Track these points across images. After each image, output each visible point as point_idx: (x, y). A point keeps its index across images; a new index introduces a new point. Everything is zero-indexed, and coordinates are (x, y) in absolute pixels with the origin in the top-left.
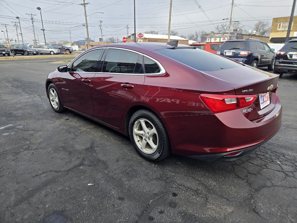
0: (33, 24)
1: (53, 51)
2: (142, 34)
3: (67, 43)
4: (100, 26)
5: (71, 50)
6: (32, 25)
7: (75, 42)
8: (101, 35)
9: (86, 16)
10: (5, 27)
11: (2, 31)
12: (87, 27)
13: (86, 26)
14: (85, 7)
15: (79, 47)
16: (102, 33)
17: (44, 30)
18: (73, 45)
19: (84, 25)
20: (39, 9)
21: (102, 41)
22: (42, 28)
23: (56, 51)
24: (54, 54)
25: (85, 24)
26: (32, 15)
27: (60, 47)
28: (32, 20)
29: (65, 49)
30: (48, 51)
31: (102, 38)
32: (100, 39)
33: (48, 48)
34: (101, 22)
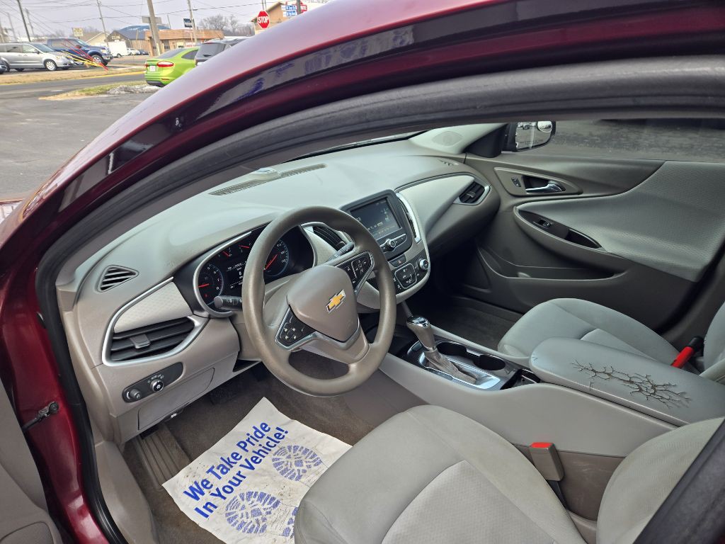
1: (51, 60)
3: (92, 34)
5: (105, 55)
7: (116, 33)
8: (188, 9)
15: (129, 45)
16: (189, 3)
18: (110, 39)
21: (191, 26)
24: (57, 69)
27: (73, 46)
29: (86, 51)
30: (40, 60)
31: (191, 16)
32: (186, 20)
33: (38, 53)
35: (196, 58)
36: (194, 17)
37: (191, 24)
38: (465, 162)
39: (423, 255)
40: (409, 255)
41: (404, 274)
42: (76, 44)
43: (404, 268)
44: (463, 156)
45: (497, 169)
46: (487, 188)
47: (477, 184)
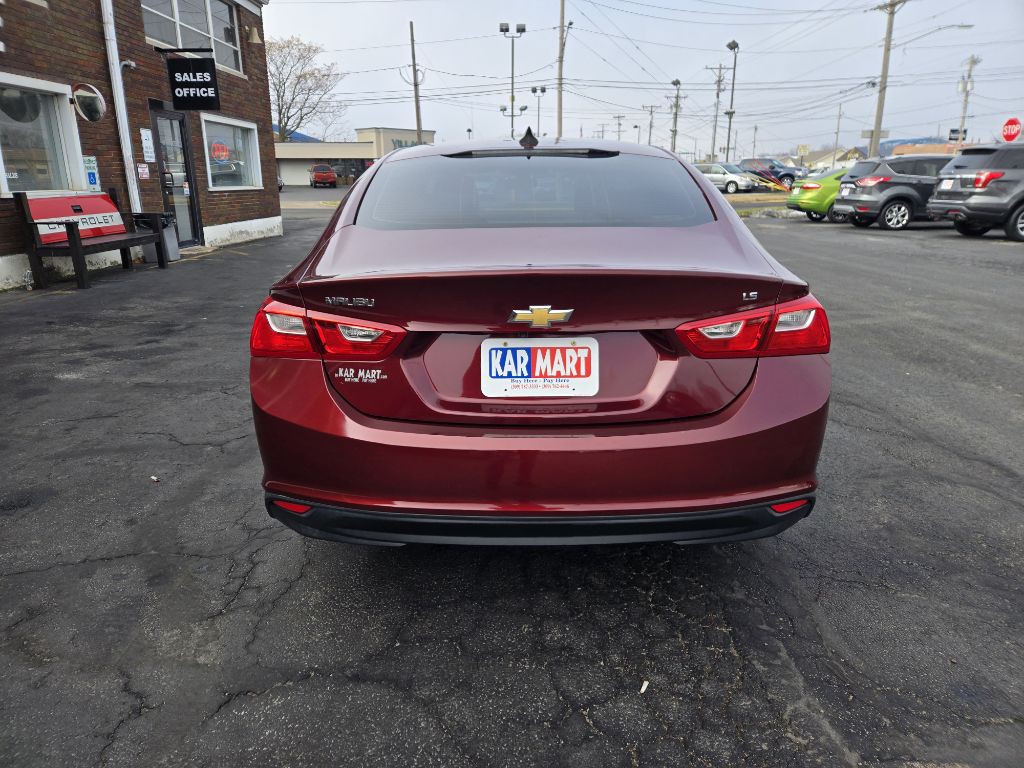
0: (718, 96)
1: (734, 182)
4: (967, 78)
6: (715, 100)
7: (856, 150)
8: (960, 113)
9: (888, 50)
11: (636, 127)
12: (883, 90)
13: (878, 88)
14: (892, 13)
16: (965, 108)
17: (730, 114)
19: (874, 84)
20: (733, 46)
21: (956, 139)
22: (729, 110)
23: (743, 181)
24: (738, 191)
25: (878, 80)
27: (765, 167)
28: (719, 86)
30: (723, 181)
31: (963, 125)
32: (954, 131)
33: (725, 173)
34: (974, 62)
37: (961, 136)
42: (768, 165)
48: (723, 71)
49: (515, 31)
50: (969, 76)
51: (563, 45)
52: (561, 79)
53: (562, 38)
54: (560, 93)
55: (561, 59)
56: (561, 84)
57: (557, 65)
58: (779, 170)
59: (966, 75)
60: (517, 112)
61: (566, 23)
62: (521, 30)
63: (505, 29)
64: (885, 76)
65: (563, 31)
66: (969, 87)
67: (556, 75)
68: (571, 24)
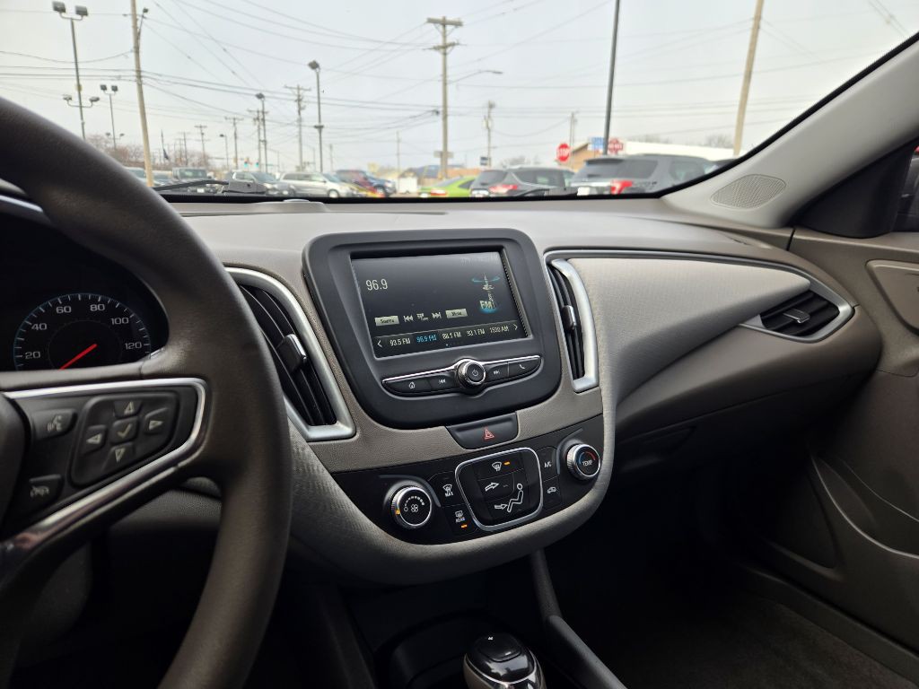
0: (299, 113)
1: (335, 190)
2: (621, 141)
3: (389, 170)
4: (488, 118)
5: (389, 188)
6: (298, 116)
7: (411, 170)
8: (486, 144)
9: (445, 84)
10: (232, 125)
11: (222, 136)
12: (445, 118)
13: (440, 117)
14: (445, 54)
15: (419, 182)
16: (489, 140)
17: (320, 128)
18: (403, 176)
19: (437, 113)
20: (314, 66)
21: (486, 165)
22: (317, 124)
23: (343, 189)
25: (440, 110)
26: (299, 89)
27: (360, 178)
28: (299, 104)
29: (371, 184)
30: (324, 189)
31: (489, 154)
32: (483, 159)
33: (325, 182)
34: (491, 106)
35: (472, 186)
36: (492, 155)
37: (488, 162)
38: (789, 245)
39: (589, 428)
40: (530, 420)
41: (494, 476)
42: (362, 176)
43: (502, 459)
44: (786, 234)
45: (875, 265)
46: (844, 309)
47: (817, 297)
48: (301, 92)
49: (74, 11)
50: (489, 117)
51: (137, 36)
52: (139, 71)
53: (135, 27)
54: (140, 86)
55: (137, 50)
56: (139, 77)
57: (132, 56)
58: (372, 181)
59: (487, 115)
60: (86, 102)
61: (139, 11)
62: (82, 12)
63: (60, 9)
64: (445, 106)
65: (135, 20)
66: (490, 125)
67: (133, 66)
68: (146, 11)
